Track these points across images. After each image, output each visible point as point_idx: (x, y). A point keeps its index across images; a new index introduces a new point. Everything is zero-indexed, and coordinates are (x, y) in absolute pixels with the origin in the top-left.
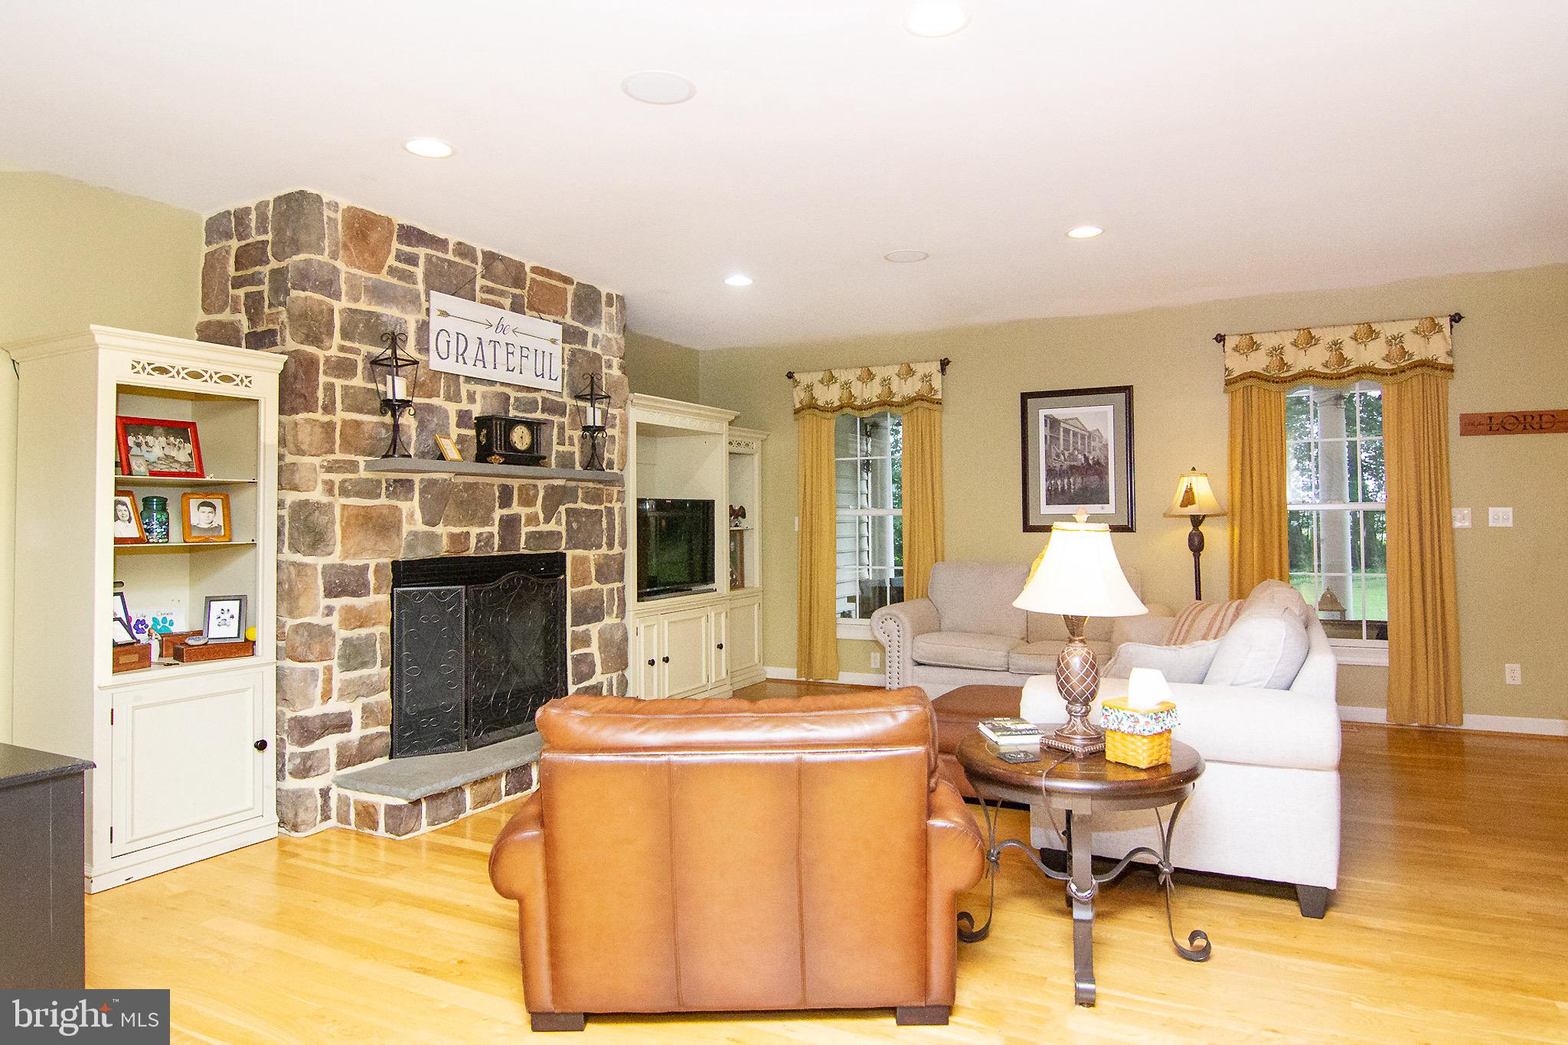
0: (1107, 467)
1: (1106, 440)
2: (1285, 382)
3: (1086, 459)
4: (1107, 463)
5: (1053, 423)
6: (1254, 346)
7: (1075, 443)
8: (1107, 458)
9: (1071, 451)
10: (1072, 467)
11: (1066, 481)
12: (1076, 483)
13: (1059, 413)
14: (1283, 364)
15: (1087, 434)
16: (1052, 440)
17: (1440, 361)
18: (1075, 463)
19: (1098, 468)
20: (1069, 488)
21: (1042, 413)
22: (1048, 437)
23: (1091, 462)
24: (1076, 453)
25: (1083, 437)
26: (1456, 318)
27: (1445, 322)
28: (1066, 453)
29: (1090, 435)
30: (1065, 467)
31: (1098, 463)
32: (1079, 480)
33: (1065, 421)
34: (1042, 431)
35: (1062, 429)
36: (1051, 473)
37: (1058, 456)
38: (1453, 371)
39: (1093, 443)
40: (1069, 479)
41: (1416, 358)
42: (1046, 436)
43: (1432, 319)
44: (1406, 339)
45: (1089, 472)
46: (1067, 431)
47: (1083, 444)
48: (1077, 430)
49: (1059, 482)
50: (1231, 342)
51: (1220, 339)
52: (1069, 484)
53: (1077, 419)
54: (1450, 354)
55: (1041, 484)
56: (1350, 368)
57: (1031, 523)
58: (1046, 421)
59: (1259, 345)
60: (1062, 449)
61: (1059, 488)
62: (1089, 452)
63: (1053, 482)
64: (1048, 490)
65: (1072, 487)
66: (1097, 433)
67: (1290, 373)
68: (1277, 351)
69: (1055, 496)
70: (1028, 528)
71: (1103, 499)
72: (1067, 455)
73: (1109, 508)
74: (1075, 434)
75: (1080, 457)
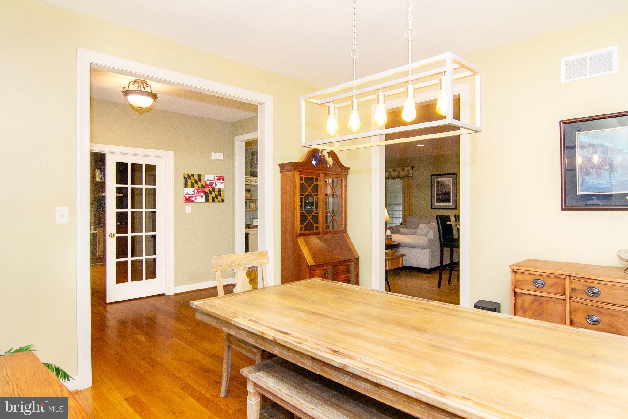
1: (450, 186)
3: (446, 191)
4: (450, 192)
5: (438, 182)
7: (443, 187)
8: (450, 191)
10: (442, 193)
11: (441, 196)
12: (443, 197)
13: (439, 180)
15: (446, 185)
16: (438, 186)
19: (449, 194)
20: (441, 198)
21: (436, 180)
23: (447, 192)
30: (440, 193)
33: (441, 182)
34: (436, 184)
35: (440, 184)
36: (437, 195)
37: (439, 190)
39: (447, 187)
45: (446, 194)
47: (445, 187)
53: (443, 181)
55: (435, 197)
58: (436, 182)
60: (440, 188)
62: (446, 189)
63: (438, 197)
64: (436, 199)
66: (448, 185)
69: (438, 201)
70: (432, 208)
71: (449, 201)
72: (441, 190)
73: (451, 204)
74: (443, 185)
75: (444, 191)
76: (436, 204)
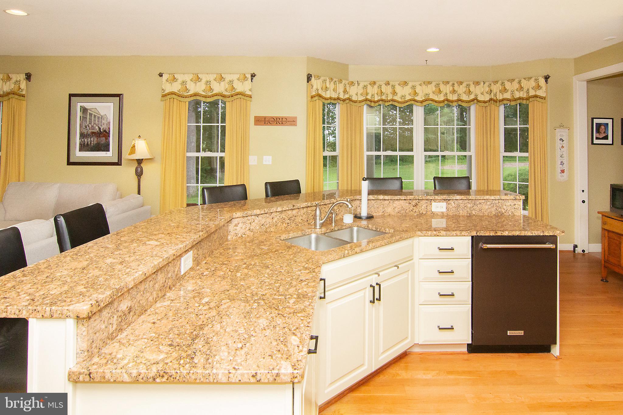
0: (109, 133)
1: (110, 120)
2: (187, 97)
3: (100, 129)
4: (109, 131)
5: (84, 110)
6: (175, 79)
7: (95, 120)
8: (109, 128)
9: (93, 124)
10: (93, 133)
11: (89, 139)
12: (94, 140)
13: (87, 105)
14: (187, 90)
15: (101, 116)
16: (83, 119)
17: (246, 93)
18: (94, 131)
19: (106, 134)
20: (91, 143)
21: (79, 105)
22: (81, 118)
23: (102, 130)
24: (95, 125)
25: (99, 118)
26: (253, 76)
27: (249, 76)
28: (90, 125)
29: (102, 117)
30: (89, 133)
31: (105, 131)
32: (96, 139)
33: (90, 110)
34: (79, 114)
35: (88, 113)
36: (82, 135)
37: (86, 127)
38: (251, 97)
39: (103, 121)
40: (91, 138)
41: (238, 91)
42: (80, 117)
43: (245, 74)
44: (234, 82)
45: (101, 135)
46: (91, 114)
47: (98, 121)
48: (96, 114)
49: (86, 140)
50: (165, 77)
51: (161, 75)
52: (91, 141)
53: (96, 109)
54: (250, 90)
55: (77, 140)
56: (213, 93)
57: (71, 161)
58: (81, 109)
59: (177, 79)
60: (88, 123)
61: (86, 143)
62: (101, 126)
63: (83, 140)
64: (80, 144)
65: (92, 143)
66: (105, 116)
67: (189, 94)
68: (184, 83)
69: (84, 147)
70: (69, 163)
71: (106, 148)
72: (90, 127)
73: (109, 154)
74: (95, 116)
75: (97, 128)
76: (79, 155)
